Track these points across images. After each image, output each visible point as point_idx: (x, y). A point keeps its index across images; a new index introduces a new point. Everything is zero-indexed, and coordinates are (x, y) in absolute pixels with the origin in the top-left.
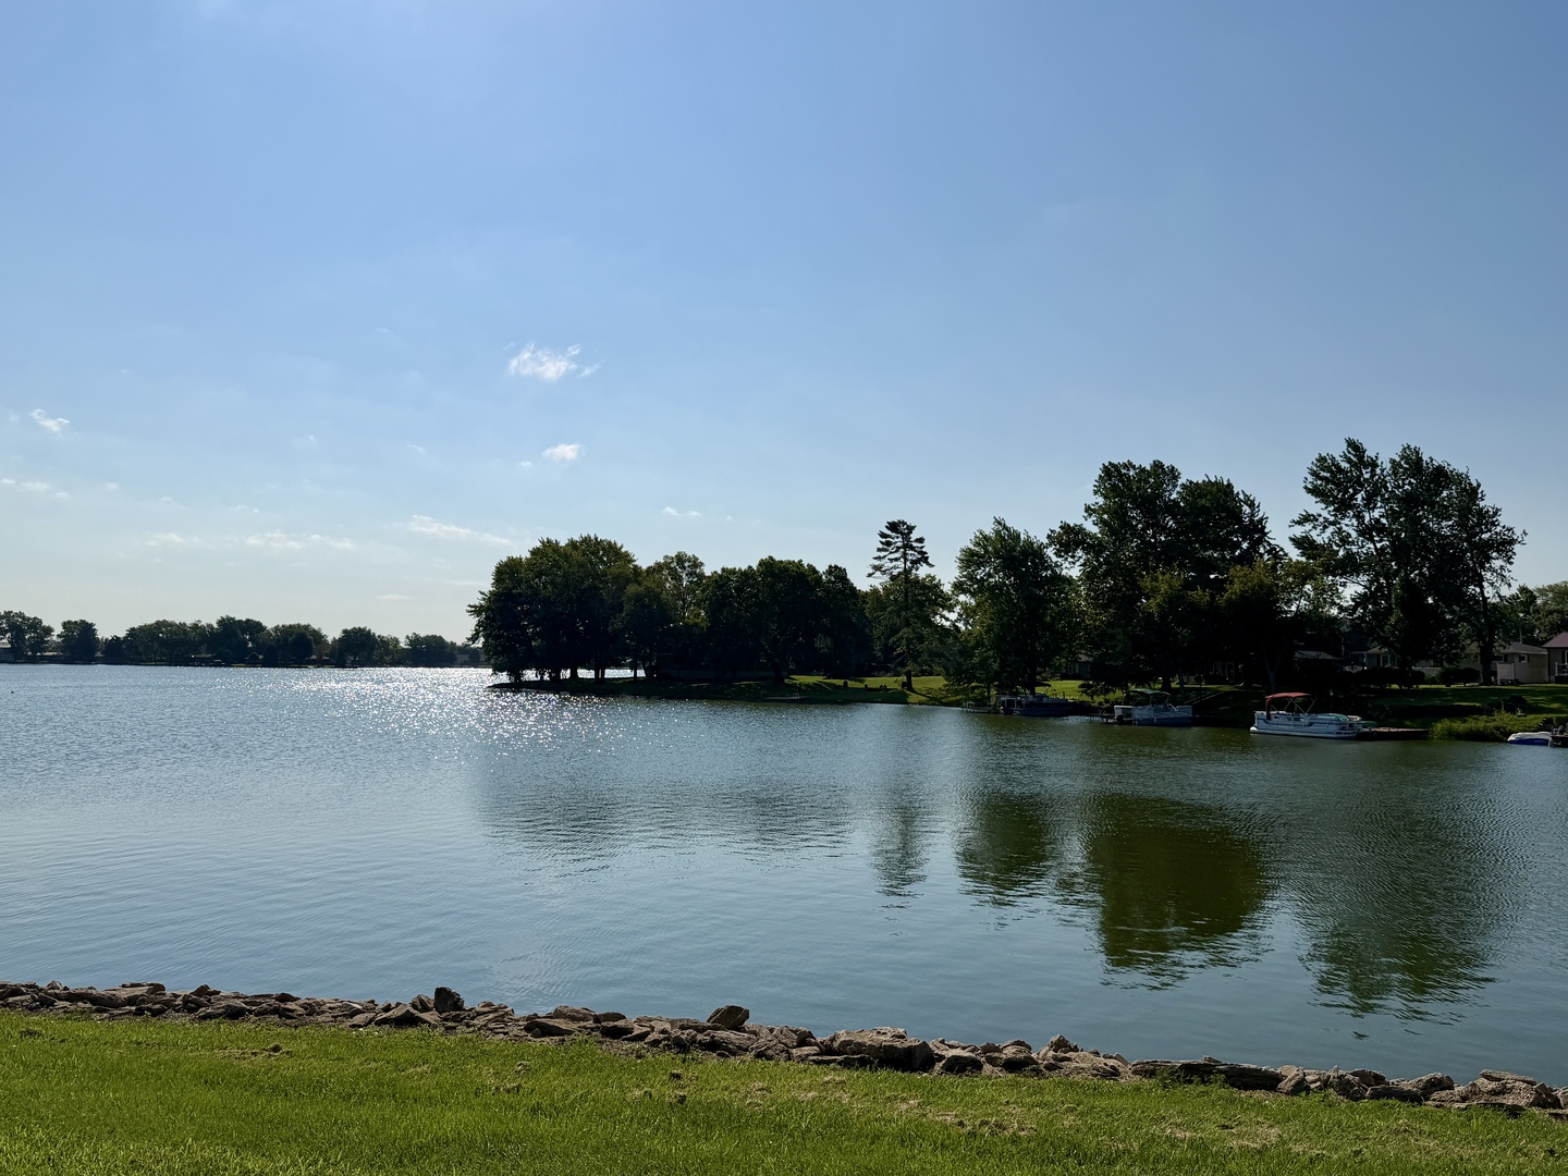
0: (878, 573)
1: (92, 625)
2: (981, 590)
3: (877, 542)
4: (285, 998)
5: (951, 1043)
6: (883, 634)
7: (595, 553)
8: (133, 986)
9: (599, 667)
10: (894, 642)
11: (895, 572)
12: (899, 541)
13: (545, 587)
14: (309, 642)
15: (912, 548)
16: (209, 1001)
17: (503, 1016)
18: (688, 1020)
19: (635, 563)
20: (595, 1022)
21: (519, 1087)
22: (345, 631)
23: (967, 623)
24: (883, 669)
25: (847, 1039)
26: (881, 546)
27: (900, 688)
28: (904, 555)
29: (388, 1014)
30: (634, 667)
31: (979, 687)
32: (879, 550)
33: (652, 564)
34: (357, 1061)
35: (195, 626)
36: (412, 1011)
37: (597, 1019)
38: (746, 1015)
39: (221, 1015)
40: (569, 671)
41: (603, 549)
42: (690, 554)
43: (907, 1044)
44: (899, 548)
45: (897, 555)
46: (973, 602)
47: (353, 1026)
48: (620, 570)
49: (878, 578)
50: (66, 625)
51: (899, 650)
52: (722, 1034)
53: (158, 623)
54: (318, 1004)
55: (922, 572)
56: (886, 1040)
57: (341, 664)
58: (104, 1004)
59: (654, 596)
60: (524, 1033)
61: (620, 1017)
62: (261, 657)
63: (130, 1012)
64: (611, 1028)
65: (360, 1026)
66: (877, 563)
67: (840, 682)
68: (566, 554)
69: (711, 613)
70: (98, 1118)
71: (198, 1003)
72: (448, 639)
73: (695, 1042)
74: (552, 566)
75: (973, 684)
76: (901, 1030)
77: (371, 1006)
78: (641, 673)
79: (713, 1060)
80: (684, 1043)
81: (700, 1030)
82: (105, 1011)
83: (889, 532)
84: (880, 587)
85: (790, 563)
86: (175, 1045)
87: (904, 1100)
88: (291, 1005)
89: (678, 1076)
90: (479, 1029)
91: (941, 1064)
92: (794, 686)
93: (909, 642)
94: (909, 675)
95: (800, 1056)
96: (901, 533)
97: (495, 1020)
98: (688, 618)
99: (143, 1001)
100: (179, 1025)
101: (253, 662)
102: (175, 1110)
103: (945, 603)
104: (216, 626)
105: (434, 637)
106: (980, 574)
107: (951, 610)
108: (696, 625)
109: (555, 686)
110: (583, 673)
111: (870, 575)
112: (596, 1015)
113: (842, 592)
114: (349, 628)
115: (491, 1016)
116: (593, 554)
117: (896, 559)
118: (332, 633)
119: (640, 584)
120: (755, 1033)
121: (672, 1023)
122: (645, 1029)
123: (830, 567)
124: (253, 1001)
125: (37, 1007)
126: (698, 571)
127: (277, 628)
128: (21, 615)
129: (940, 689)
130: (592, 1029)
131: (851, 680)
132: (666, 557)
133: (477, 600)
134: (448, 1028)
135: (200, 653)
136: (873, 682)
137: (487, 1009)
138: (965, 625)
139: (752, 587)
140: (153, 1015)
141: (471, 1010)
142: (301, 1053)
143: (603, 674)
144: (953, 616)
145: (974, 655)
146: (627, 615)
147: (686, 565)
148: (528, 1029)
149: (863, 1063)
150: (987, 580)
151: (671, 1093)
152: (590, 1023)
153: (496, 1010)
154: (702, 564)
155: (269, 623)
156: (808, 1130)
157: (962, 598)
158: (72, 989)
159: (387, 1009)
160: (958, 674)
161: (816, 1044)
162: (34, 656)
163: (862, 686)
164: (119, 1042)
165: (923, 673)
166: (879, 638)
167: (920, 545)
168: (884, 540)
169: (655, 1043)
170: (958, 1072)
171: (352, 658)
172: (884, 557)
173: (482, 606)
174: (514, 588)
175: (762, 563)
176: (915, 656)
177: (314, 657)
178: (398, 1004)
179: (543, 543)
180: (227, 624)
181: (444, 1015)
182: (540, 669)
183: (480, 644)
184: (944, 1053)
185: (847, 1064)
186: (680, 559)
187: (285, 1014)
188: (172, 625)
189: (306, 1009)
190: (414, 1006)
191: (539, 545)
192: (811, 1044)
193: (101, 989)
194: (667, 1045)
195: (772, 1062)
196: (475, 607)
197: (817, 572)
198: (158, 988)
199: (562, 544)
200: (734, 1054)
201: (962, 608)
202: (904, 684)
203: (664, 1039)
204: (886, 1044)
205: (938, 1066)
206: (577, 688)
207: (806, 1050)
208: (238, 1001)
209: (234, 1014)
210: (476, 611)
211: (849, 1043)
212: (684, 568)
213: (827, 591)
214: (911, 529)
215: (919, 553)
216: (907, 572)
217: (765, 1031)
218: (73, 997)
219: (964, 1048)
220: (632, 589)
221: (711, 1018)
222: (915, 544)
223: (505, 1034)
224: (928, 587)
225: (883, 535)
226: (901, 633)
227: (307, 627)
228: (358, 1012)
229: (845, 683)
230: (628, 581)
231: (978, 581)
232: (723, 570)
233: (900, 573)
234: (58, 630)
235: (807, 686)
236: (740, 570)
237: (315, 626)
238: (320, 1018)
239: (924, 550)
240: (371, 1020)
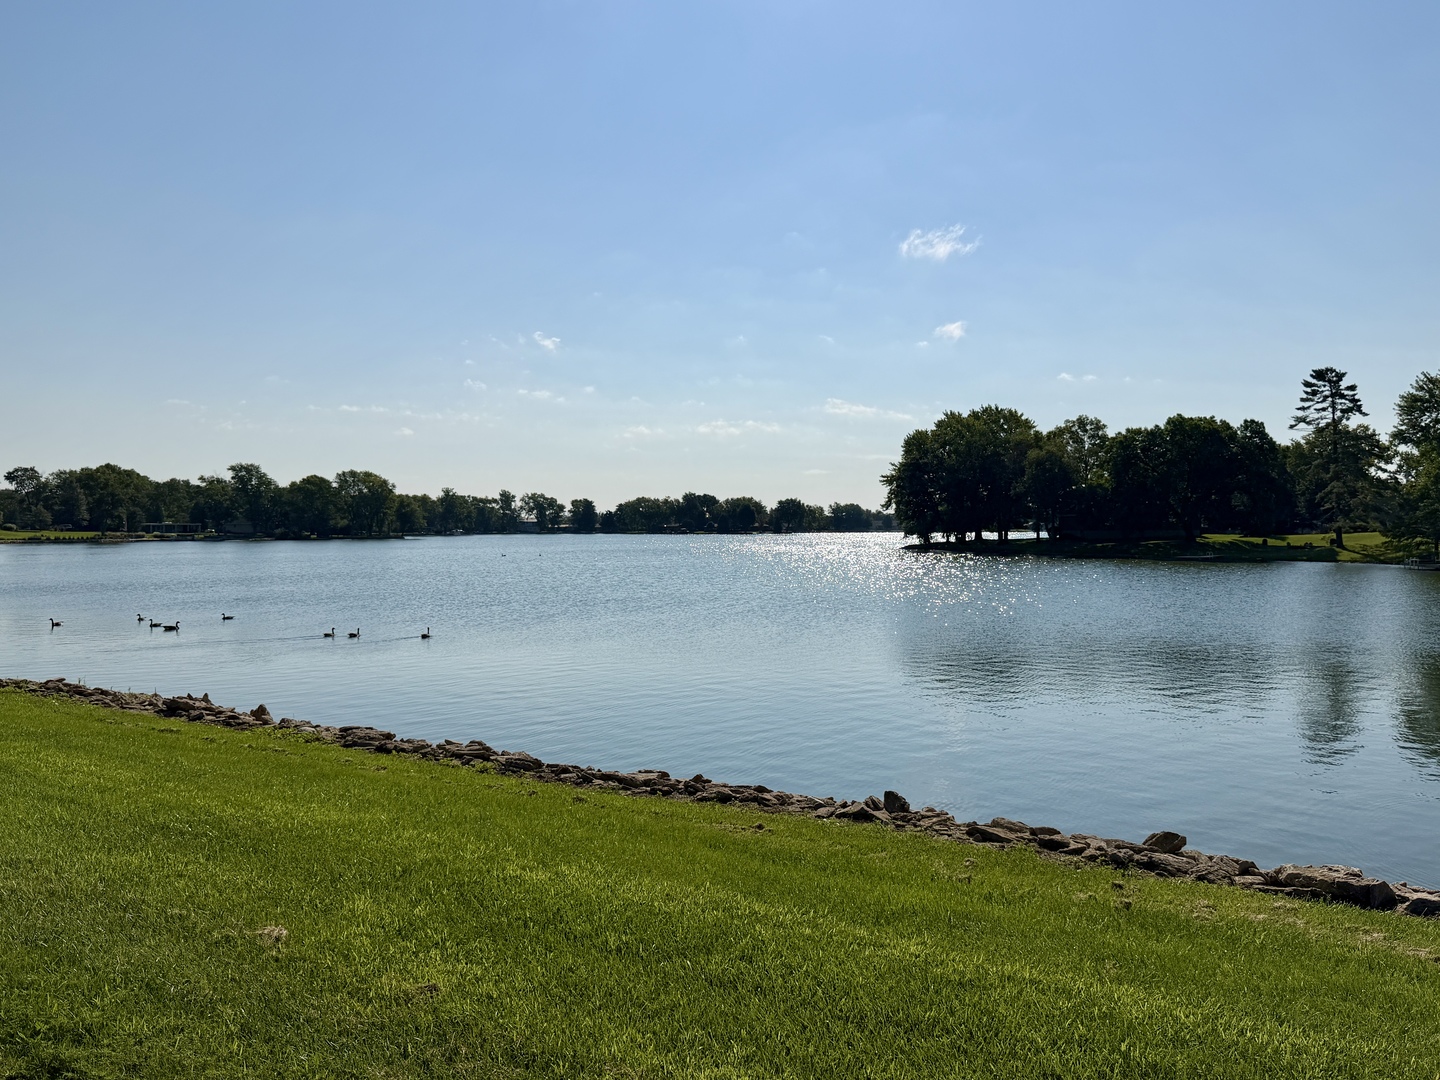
0: (1302, 425)
1: (591, 502)
2: (1426, 438)
3: (1301, 391)
4: (761, 789)
5: (1415, 887)
6: (1308, 489)
7: (996, 422)
8: (646, 772)
9: (1003, 529)
10: (1322, 498)
11: (1323, 423)
12: (1326, 390)
13: (949, 456)
14: (752, 513)
15: (1343, 396)
16: (704, 787)
17: (945, 821)
18: (1123, 841)
19: (1037, 429)
20: (1032, 834)
21: (969, 879)
22: (780, 502)
23: (1408, 475)
24: (1308, 526)
25: (1295, 872)
26: (1305, 396)
27: (1328, 545)
28: (1333, 405)
29: (846, 809)
30: (1037, 530)
31: (1427, 543)
32: (1302, 400)
33: (1052, 428)
34: (825, 843)
35: (666, 501)
36: (866, 808)
37: (1033, 832)
38: (1183, 841)
39: (713, 799)
40: (974, 534)
41: (1005, 417)
42: (1091, 417)
43: (1364, 883)
44: (1326, 397)
45: (1325, 405)
46: (1416, 452)
47: (819, 817)
48: (1021, 437)
49: (1302, 430)
50: (574, 503)
51: (1327, 506)
52: (1159, 856)
53: (638, 499)
54: (787, 796)
55: (1353, 422)
56: (1340, 876)
57: (778, 530)
58: (627, 783)
59: (1054, 459)
60: (966, 837)
61: (1055, 832)
62: (716, 525)
63: (646, 791)
64: (1048, 841)
65: (824, 817)
66: (1300, 414)
67: (1259, 540)
68: (968, 425)
69: (1116, 474)
70: (638, 861)
71: (695, 787)
72: (864, 507)
73: (1132, 861)
74: (956, 436)
75: (1418, 539)
76: (1356, 870)
77: (830, 802)
78: (1044, 535)
79: (1151, 878)
80: (1120, 859)
81: (1139, 851)
82: (629, 789)
83: (1314, 381)
84: (1303, 442)
85: (1200, 419)
86: (683, 818)
87: (1366, 932)
88: (767, 796)
89: (1120, 887)
90: (926, 829)
91: (1404, 906)
92: (1207, 544)
93: (1339, 496)
94: (1339, 532)
95: (1243, 884)
96: (1330, 381)
97: (939, 823)
98: (1091, 479)
99: (655, 784)
100: (682, 804)
101: (710, 530)
102: (692, 862)
103: (1384, 454)
104: (681, 501)
105: (852, 505)
106: (1426, 420)
107: (1388, 461)
108: (1100, 485)
109: (960, 547)
110: (987, 535)
111: (1292, 427)
112: (1031, 828)
113: (1260, 447)
114: (784, 500)
115: (935, 820)
116: (994, 422)
117: (1324, 409)
118: (770, 504)
119: (1041, 448)
120: (1194, 858)
121: (1108, 842)
122: (1080, 846)
123: (1246, 421)
124: (738, 790)
125: (581, 783)
126: (1100, 433)
127: (727, 501)
128: (542, 496)
129: (1376, 546)
130: (1030, 840)
131: (1272, 538)
132: (1067, 421)
133: (889, 471)
134: (898, 826)
135: (670, 523)
136: (1296, 540)
137: (930, 814)
138: (1406, 477)
139: (1159, 445)
140: (664, 795)
141: (916, 813)
142: (780, 832)
143: (1006, 535)
144: (1392, 468)
145: (1417, 509)
146: (1028, 479)
147: (1088, 427)
148: (969, 833)
149: (1315, 895)
150: (1434, 427)
151: (1115, 900)
152: (1027, 835)
153: (938, 815)
154: (1105, 426)
155: (721, 497)
156: (1263, 946)
157: (1402, 448)
158: (603, 771)
159: (844, 805)
160: (1397, 528)
161: (1260, 874)
162: (553, 528)
163: (1284, 544)
164: (642, 812)
165: (1356, 530)
166: (1303, 494)
167: (1352, 393)
168: (1309, 390)
169: (1093, 858)
170: (1426, 915)
171: (786, 525)
172: (1309, 407)
173: (893, 476)
174: (921, 458)
175: (1170, 421)
176: (1346, 513)
177: (757, 525)
178: (853, 802)
179: (946, 415)
180: (690, 499)
181: (893, 815)
182: (947, 531)
183: (891, 511)
184: (1407, 895)
185: (1298, 895)
186: (1082, 422)
187: (763, 802)
188: (649, 500)
189: (778, 800)
190: (866, 804)
191: (943, 417)
192: (1254, 874)
193: (624, 772)
194: (1104, 861)
195: (1215, 886)
196: (887, 477)
197: (1231, 428)
198: (664, 775)
199: (965, 415)
200: (1173, 875)
201: (1402, 459)
202: (1332, 541)
203: (1102, 855)
204: (1340, 880)
205: (1401, 907)
206: (981, 548)
207: (1249, 879)
208: (726, 789)
209: (724, 799)
210: (889, 480)
211: (1298, 876)
212: (1086, 431)
213: (1243, 447)
214: (1340, 376)
215: (1351, 401)
216: (1335, 422)
217: (1203, 859)
218: (606, 777)
219: (1429, 893)
220: (1033, 454)
221: (1147, 841)
222: (1346, 393)
223: (949, 835)
224: (1362, 438)
225: (1307, 384)
226: (1329, 488)
227: (751, 499)
228: (820, 806)
229: (1265, 542)
230: (1030, 446)
231: (1423, 429)
232: (1128, 430)
233: (1328, 425)
234: (569, 507)
235: (1222, 544)
236: (1146, 429)
237: (757, 499)
238: (790, 808)
239: (1356, 397)
240: (832, 814)
